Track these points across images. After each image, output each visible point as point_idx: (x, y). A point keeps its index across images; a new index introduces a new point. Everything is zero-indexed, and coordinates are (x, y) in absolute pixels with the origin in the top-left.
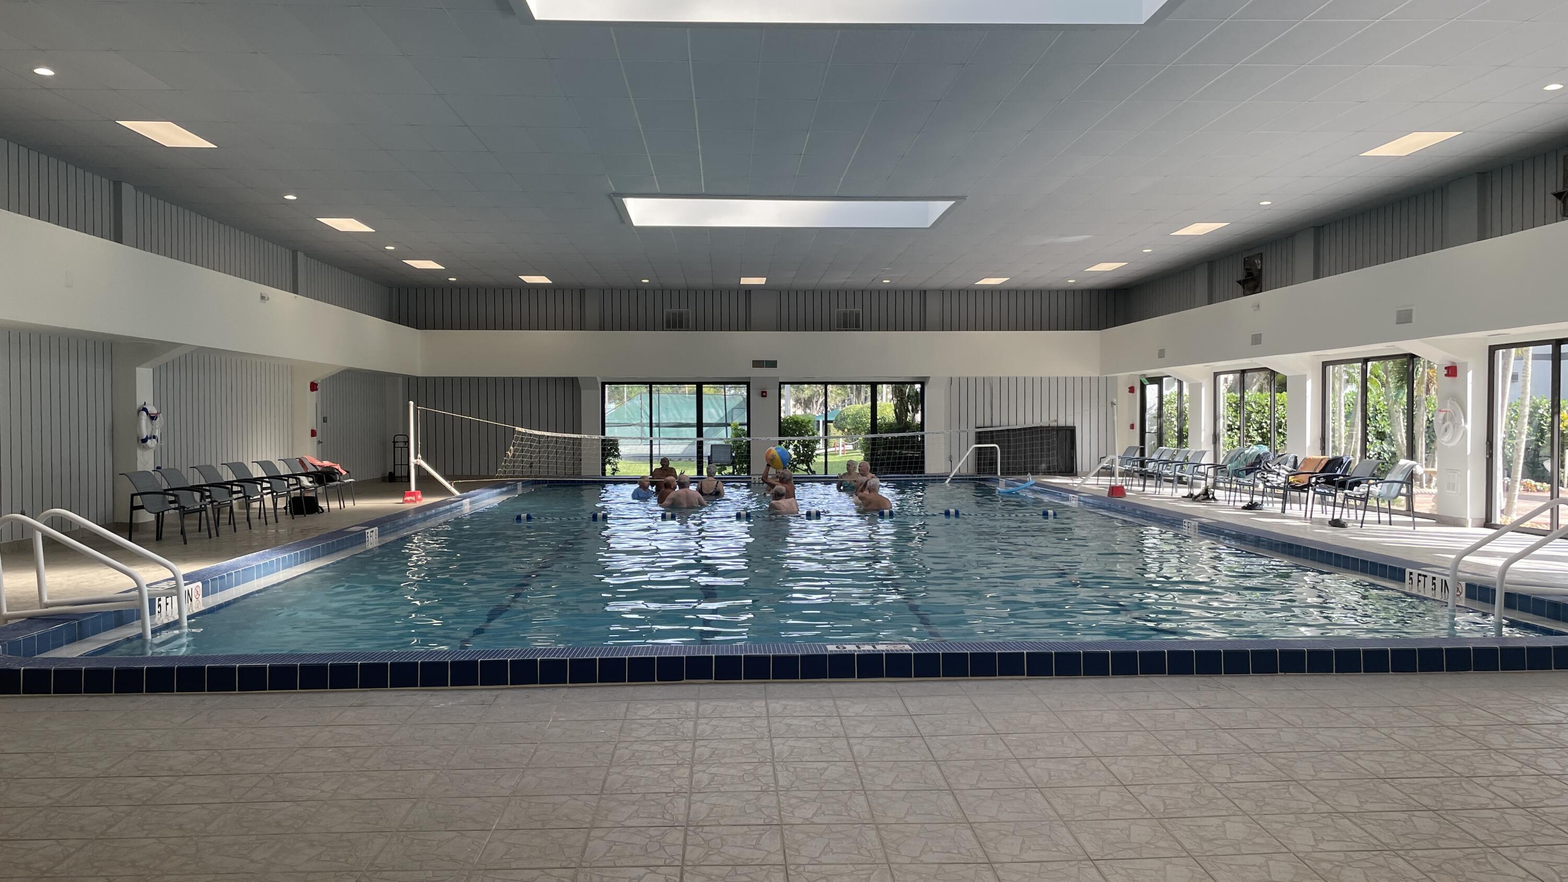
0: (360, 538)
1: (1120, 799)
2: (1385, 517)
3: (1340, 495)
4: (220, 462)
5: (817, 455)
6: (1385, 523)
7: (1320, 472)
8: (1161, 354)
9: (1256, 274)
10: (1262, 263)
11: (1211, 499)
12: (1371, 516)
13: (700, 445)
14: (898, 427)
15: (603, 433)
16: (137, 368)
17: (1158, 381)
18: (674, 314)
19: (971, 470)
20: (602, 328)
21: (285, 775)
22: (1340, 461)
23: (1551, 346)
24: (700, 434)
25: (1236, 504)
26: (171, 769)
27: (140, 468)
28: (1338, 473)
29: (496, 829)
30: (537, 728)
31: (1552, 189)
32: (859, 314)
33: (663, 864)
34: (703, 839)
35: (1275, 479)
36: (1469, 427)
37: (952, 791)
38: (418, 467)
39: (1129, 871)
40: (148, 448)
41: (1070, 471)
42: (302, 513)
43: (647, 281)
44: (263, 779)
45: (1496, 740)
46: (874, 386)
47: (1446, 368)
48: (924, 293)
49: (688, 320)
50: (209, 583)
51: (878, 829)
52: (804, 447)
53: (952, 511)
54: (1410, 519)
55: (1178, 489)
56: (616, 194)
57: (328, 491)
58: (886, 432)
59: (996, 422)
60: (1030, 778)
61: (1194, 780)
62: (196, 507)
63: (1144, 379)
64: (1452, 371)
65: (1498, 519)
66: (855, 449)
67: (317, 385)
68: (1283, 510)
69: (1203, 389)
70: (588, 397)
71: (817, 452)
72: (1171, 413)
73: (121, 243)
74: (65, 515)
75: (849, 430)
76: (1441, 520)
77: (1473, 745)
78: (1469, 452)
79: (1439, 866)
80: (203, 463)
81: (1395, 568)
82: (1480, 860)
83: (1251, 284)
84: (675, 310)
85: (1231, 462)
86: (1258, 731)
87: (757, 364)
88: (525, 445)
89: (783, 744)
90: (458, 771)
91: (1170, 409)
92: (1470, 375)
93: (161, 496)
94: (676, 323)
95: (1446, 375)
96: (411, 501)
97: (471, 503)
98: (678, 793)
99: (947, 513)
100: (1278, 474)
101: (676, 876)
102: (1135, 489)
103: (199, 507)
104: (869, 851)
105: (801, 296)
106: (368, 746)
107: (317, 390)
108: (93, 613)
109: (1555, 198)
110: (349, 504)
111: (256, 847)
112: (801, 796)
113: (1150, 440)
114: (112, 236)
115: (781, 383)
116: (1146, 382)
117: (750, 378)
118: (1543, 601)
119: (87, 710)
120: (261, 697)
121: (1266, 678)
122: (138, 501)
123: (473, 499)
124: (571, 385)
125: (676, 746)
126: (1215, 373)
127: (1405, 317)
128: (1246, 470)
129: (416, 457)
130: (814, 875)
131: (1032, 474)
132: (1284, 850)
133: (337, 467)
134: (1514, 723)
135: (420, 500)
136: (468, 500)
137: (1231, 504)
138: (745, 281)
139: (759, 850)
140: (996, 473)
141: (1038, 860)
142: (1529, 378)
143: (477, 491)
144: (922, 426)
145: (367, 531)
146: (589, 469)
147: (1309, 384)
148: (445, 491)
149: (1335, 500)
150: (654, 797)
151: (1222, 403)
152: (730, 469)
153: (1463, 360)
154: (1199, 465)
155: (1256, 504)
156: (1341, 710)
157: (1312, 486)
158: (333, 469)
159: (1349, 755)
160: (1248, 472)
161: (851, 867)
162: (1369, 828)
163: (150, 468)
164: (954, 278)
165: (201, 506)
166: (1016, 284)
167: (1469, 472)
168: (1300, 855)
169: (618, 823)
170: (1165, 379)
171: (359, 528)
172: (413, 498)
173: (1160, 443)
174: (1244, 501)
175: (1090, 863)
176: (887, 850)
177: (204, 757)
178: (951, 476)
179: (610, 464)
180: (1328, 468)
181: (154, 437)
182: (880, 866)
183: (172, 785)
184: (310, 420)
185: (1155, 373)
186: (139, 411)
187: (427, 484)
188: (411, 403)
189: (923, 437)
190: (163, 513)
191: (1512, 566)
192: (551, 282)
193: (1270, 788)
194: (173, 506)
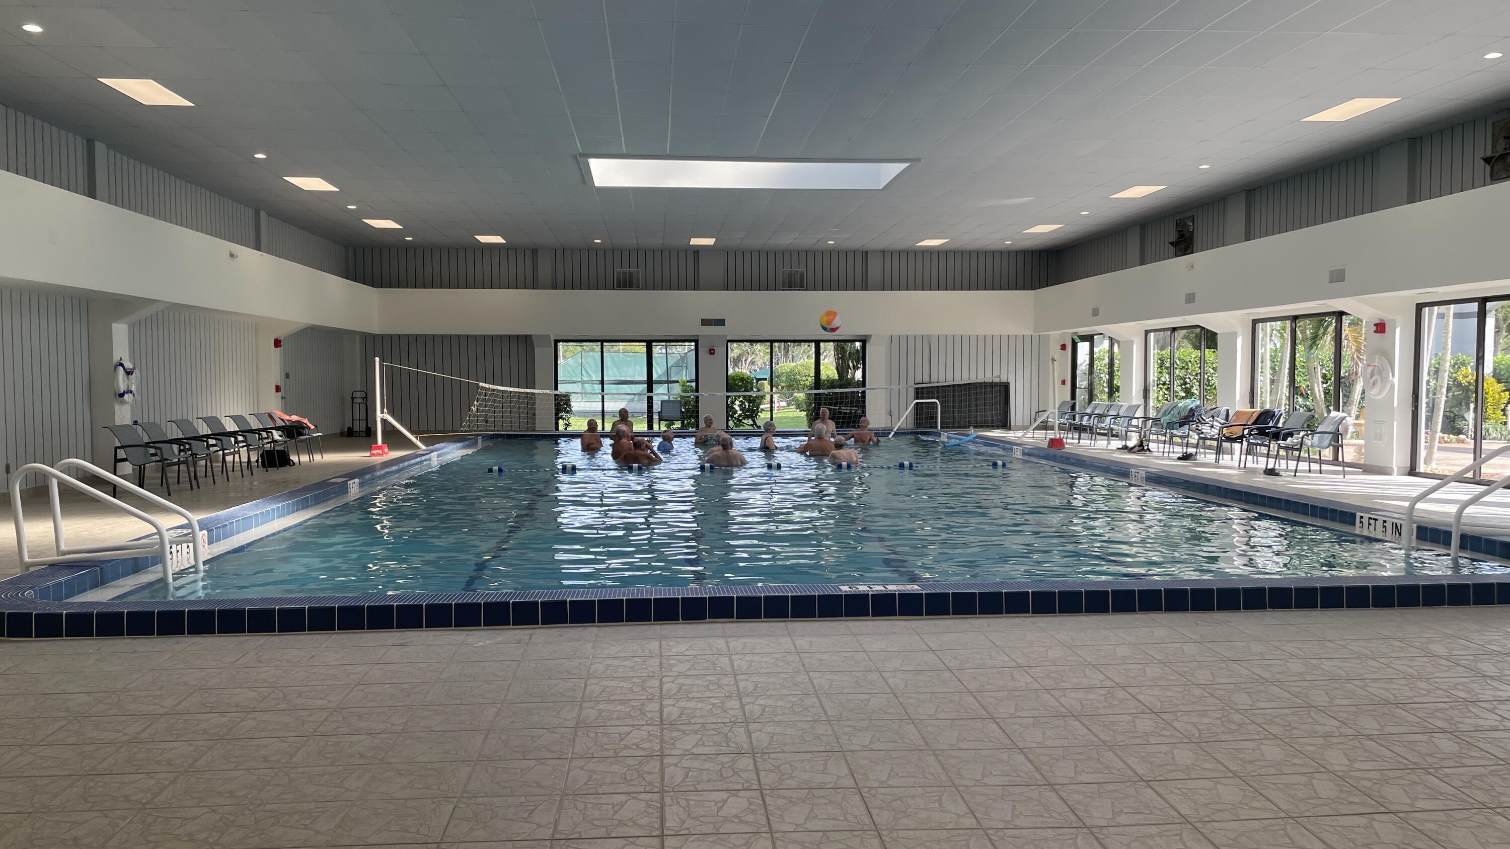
0: (343, 489)
1: (1155, 725)
2: (1315, 467)
3: (1274, 446)
4: (195, 418)
5: (762, 410)
6: (1315, 472)
7: (1252, 424)
8: (1096, 312)
9: (1187, 236)
10: (1193, 225)
11: (1146, 451)
12: (1303, 466)
13: (650, 400)
14: (839, 383)
15: (556, 389)
16: (114, 325)
17: (1089, 338)
18: (625, 274)
19: (911, 425)
20: (554, 287)
21: (352, 710)
22: (1272, 414)
23: (1477, 303)
24: (650, 389)
25: (1171, 455)
26: (237, 706)
27: (118, 422)
28: (1270, 424)
29: (572, 758)
30: (580, 664)
31: (1480, 153)
32: (803, 274)
33: (742, 788)
34: (773, 765)
35: (1209, 431)
36: (1396, 380)
37: (994, 719)
38: (384, 422)
39: (1183, 790)
40: (125, 403)
41: (1005, 425)
42: (275, 466)
43: (599, 241)
44: (331, 714)
45: (1487, 667)
46: (817, 343)
47: (1375, 325)
48: (865, 254)
49: (638, 277)
50: (215, 532)
51: (936, 756)
52: (749, 403)
53: (906, 463)
54: (1340, 468)
55: (1112, 442)
56: (582, 155)
57: (298, 444)
58: (828, 388)
59: (934, 378)
60: (1064, 707)
61: (1219, 708)
62: (174, 461)
63: (1076, 338)
64: (1380, 328)
65: (1422, 468)
66: (789, 405)
67: (280, 341)
68: (1217, 460)
69: (1135, 347)
70: (542, 355)
71: (761, 407)
72: (1100, 370)
73: (95, 198)
74: (79, 465)
75: (783, 387)
76: (1368, 469)
77: (1468, 673)
78: (1396, 405)
79: (1469, 782)
80: (179, 418)
81: (1346, 513)
82: (1505, 776)
83: (1182, 246)
84: (626, 269)
85: (1164, 414)
86: (1265, 662)
87: (706, 322)
88: (489, 400)
89: (821, 677)
90: (518, 705)
91: (1102, 365)
92: (1398, 331)
93: (143, 449)
94: (626, 283)
95: (1375, 332)
96: (378, 454)
97: (439, 456)
98: (734, 723)
99: (902, 466)
100: (1212, 427)
101: (758, 799)
102: (1074, 443)
103: (177, 460)
104: (933, 775)
105: (747, 257)
106: (423, 682)
107: (280, 346)
108: (113, 560)
109: (1483, 162)
110: (317, 458)
111: (347, 777)
112: (853, 725)
113: (1081, 396)
114: (86, 191)
115: (729, 341)
116: (1077, 340)
117: (698, 336)
118: (1494, 542)
119: (134, 652)
120: (301, 637)
121: (1257, 614)
122: (121, 454)
123: (440, 452)
124: (525, 343)
125: (718, 680)
126: (1146, 331)
127: (1338, 276)
128: (1180, 423)
129: (382, 412)
130: (888, 797)
131: (975, 427)
132: (1323, 770)
133: (305, 422)
134: (1499, 653)
135: (387, 453)
136: (435, 453)
137: (1166, 455)
138: (694, 241)
139: (828, 774)
140: (936, 427)
141: (1094, 781)
142: (1450, 335)
143: (441, 445)
144: (863, 383)
145: (349, 482)
146: (543, 424)
147: (1239, 341)
148: (411, 445)
149: (1269, 451)
150: (713, 726)
151: (1152, 361)
152: (678, 425)
153: (1391, 317)
154: (1131, 418)
155: (1191, 455)
156: (1336, 642)
157: (1246, 437)
158: (302, 423)
159: (1356, 682)
160: (1181, 425)
161: (920, 789)
162: (1396, 749)
163: (128, 421)
164: (896, 239)
165: (179, 459)
166: (956, 245)
167: (1395, 423)
168: (1339, 774)
169: (687, 750)
170: (1095, 337)
171: (340, 480)
172: (380, 452)
173: (1091, 398)
174: (1177, 453)
175: (1144, 784)
176: (950, 774)
177: (266, 694)
178: (895, 430)
179: (563, 419)
180: (1260, 421)
181: (131, 392)
182: (947, 788)
183: (243, 720)
184: (274, 376)
185: (1088, 331)
186: (116, 367)
187: (393, 438)
188: (377, 359)
189: (864, 392)
190: (144, 465)
191: (1465, 512)
192: (504, 242)
193: (1293, 714)
194: (153, 458)
